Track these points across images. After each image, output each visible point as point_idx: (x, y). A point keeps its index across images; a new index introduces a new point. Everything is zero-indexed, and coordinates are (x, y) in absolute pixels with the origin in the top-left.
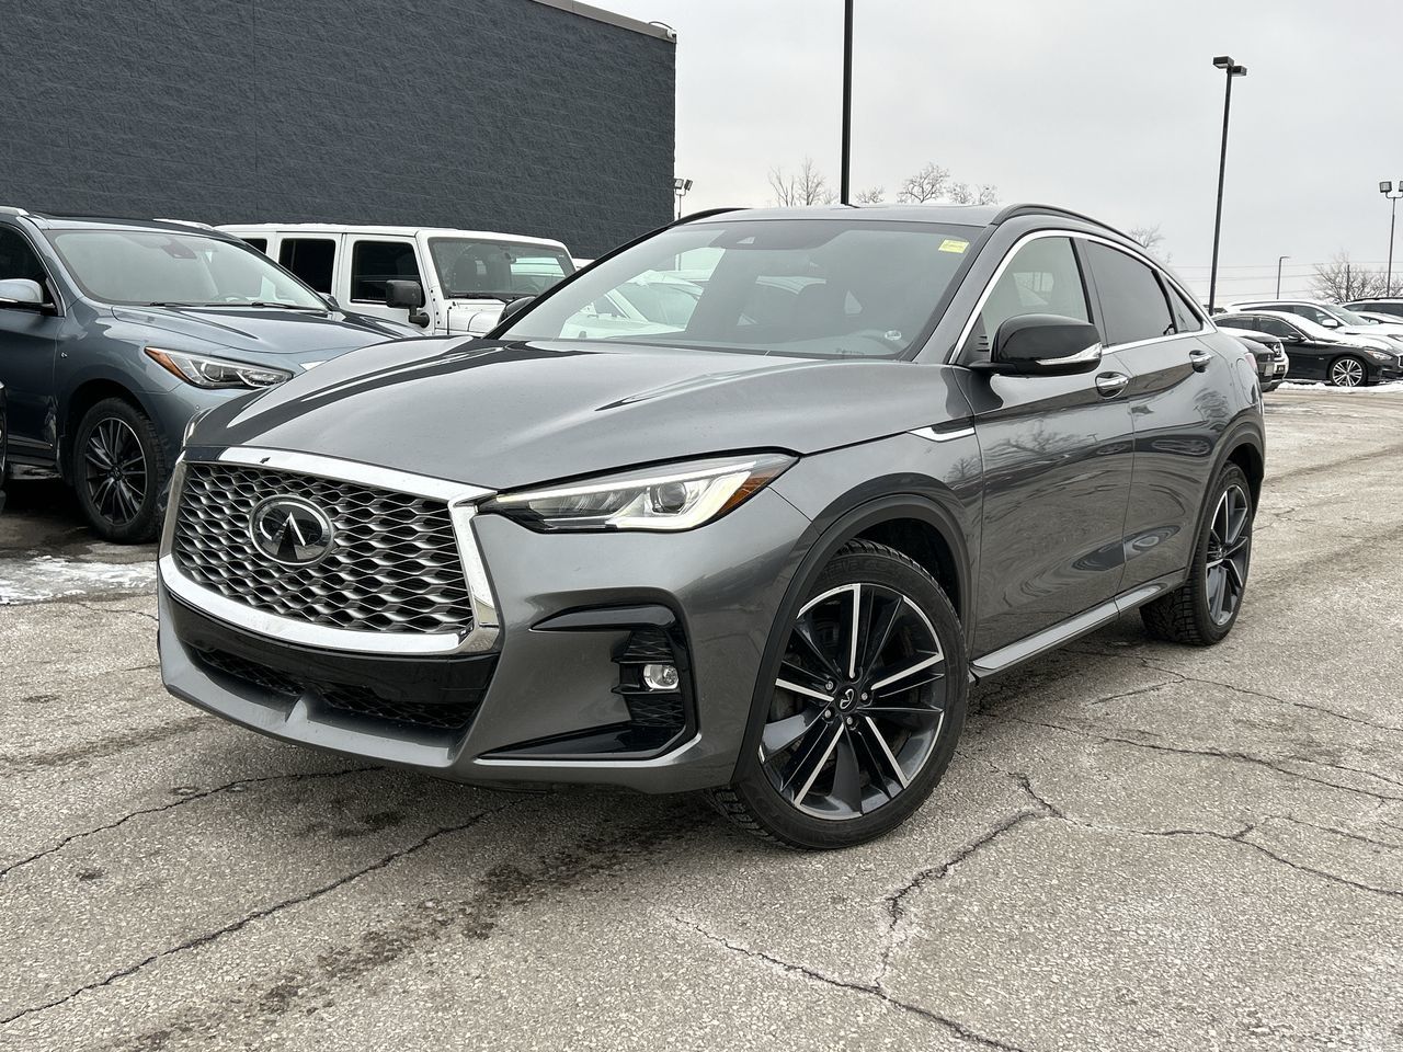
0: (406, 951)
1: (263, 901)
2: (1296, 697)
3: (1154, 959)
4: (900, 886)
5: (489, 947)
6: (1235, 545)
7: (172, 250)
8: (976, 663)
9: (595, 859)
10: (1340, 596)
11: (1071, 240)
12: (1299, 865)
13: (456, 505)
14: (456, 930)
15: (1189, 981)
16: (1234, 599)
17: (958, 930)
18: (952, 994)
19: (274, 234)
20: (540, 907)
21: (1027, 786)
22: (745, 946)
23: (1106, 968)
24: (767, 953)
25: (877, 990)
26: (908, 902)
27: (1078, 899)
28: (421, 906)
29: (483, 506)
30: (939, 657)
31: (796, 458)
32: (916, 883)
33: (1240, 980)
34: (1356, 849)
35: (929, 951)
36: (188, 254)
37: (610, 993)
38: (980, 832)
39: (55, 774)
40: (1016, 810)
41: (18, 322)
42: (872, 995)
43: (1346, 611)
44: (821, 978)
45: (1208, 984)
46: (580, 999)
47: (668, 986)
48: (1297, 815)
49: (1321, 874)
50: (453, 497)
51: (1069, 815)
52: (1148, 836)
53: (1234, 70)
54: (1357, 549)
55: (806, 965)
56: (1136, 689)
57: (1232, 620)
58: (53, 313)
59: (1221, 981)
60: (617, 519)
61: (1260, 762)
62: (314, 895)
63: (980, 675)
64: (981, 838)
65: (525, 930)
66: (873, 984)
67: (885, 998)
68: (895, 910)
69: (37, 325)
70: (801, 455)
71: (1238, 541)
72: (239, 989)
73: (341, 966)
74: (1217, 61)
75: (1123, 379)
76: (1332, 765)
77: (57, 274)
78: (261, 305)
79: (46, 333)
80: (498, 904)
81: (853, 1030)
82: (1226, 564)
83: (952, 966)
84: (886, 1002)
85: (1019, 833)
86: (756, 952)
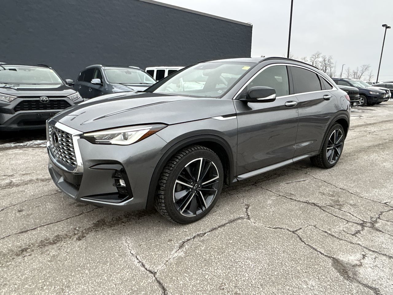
0: (61, 241)
1: (46, 222)
2: (341, 186)
3: (240, 273)
4: (189, 238)
5: (79, 243)
6: (338, 144)
7: (126, 72)
8: (238, 176)
9: (125, 220)
10: (373, 156)
11: (286, 66)
12: (307, 243)
13: (74, 136)
14: (76, 236)
15: (246, 283)
16: (337, 158)
17: (193, 255)
18: (174, 278)
19: (155, 69)
20: (100, 233)
21: (247, 209)
22: (134, 253)
23: (224, 275)
24: (138, 257)
25: (154, 274)
26: (187, 244)
27: (234, 248)
28: (75, 229)
29: (81, 136)
30: (218, 177)
31: (167, 125)
32: (194, 238)
33: (261, 285)
34: (329, 240)
35: (179, 261)
36: (130, 73)
37: (90, 263)
38: (224, 222)
39: (40, 184)
40: (239, 216)
41: (97, 87)
42: (153, 275)
43: (372, 160)
44: (144, 267)
45: (250, 285)
46: (82, 264)
47: (105, 263)
48: (317, 226)
49: (312, 247)
50: (74, 134)
51: (251, 220)
52: (269, 228)
53: (388, 27)
54: (386, 143)
55: (144, 262)
56: (299, 180)
57: (336, 163)
58: (102, 85)
59: (255, 285)
60: (112, 141)
61: (318, 206)
62: (57, 222)
63: (239, 179)
64: (223, 224)
65: (90, 239)
66: (156, 271)
67: (155, 276)
68: (181, 246)
69: (100, 87)
70: (168, 125)
71: (339, 143)
72: (17, 247)
73: (43, 244)
74: (383, 26)
75: (295, 103)
76: (339, 209)
77: (104, 78)
78: (141, 83)
79: (101, 89)
80: (92, 230)
81: (137, 287)
82: (334, 148)
83: (182, 268)
84: (154, 278)
85: (234, 225)
86: (135, 255)
